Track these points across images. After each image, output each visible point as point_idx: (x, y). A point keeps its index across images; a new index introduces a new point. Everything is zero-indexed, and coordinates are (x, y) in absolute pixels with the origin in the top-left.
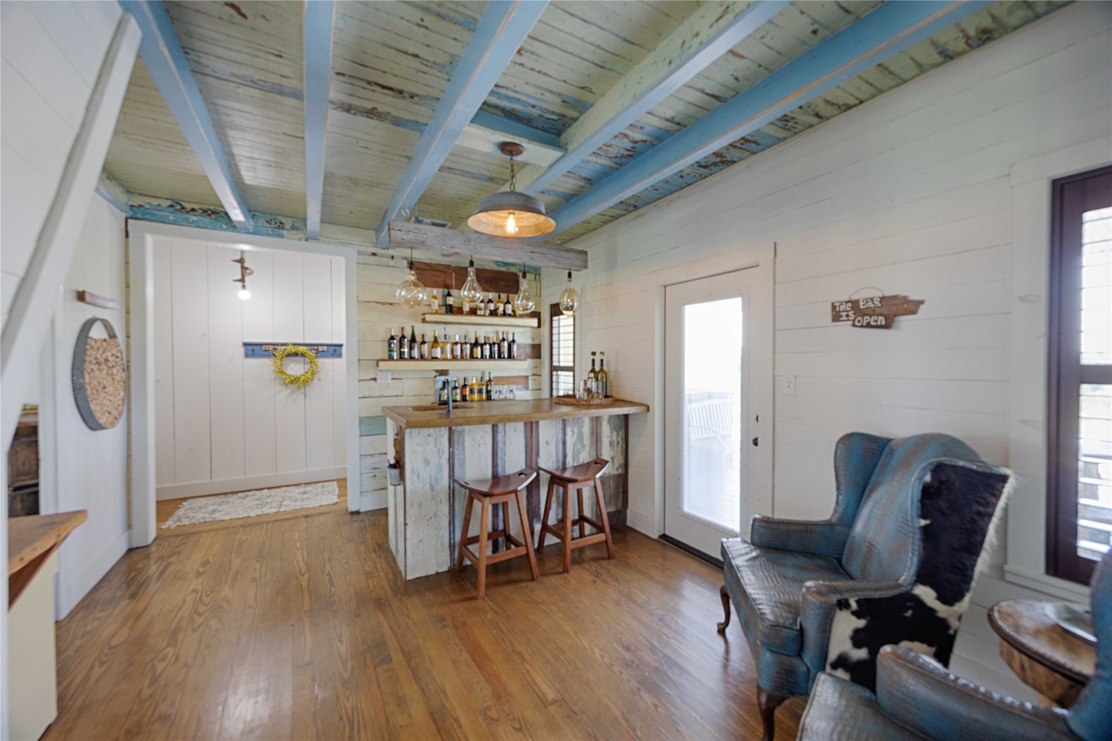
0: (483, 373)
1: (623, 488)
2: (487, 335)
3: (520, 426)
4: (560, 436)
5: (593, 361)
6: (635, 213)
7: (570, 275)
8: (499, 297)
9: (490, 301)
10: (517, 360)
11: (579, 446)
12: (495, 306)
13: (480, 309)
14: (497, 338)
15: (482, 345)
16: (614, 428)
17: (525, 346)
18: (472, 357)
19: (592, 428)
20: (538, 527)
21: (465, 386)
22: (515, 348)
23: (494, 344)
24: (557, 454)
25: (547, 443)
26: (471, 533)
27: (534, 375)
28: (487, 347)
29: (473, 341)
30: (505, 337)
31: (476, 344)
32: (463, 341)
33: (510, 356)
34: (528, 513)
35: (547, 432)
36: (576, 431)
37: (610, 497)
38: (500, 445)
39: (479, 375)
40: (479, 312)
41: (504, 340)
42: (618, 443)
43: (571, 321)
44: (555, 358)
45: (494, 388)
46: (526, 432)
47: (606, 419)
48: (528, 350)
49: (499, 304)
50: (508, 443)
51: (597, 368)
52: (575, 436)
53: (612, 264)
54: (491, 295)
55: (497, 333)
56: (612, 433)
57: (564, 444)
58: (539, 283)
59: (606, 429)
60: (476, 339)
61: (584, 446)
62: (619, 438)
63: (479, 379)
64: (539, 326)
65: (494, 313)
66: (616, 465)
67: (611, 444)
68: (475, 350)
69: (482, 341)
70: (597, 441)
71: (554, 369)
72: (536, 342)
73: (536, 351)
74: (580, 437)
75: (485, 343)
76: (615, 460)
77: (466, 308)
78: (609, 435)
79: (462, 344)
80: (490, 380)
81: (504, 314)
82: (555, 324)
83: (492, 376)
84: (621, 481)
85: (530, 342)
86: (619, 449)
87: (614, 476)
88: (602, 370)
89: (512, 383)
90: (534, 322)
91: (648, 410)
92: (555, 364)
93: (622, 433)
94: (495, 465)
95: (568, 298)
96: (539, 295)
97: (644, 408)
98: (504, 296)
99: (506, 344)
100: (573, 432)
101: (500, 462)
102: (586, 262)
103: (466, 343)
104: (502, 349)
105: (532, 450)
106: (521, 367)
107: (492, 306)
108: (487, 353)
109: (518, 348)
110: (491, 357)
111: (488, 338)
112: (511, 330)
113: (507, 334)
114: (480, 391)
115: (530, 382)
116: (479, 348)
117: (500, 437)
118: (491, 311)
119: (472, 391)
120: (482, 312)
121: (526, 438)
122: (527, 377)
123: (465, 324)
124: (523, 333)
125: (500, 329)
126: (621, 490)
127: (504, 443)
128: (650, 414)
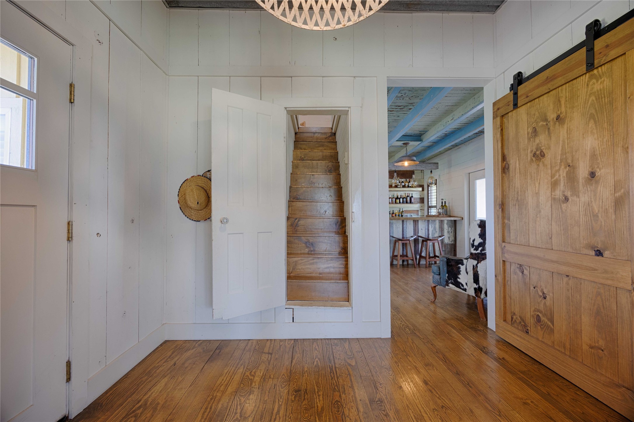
0: (400, 209)
1: (454, 249)
2: (401, 195)
3: (412, 222)
4: (427, 227)
5: (442, 202)
6: (457, 147)
7: (431, 172)
8: (406, 181)
9: (403, 182)
10: (413, 204)
11: (434, 231)
12: (405, 184)
13: (399, 185)
14: (406, 195)
15: (399, 199)
16: (449, 226)
17: (417, 198)
18: (396, 203)
19: (440, 226)
20: (418, 257)
21: (393, 213)
22: (413, 199)
23: (404, 198)
24: (425, 234)
25: (422, 229)
26: (395, 254)
27: (421, 210)
28: (402, 199)
29: (396, 197)
30: (409, 195)
31: (397, 198)
32: (392, 197)
33: (411, 202)
34: (414, 251)
35: (422, 226)
36: (433, 226)
37: (448, 251)
38: (405, 228)
39: (398, 210)
40: (398, 186)
41: (408, 196)
42: (451, 232)
43: (435, 188)
44: (430, 203)
45: (404, 214)
46: (414, 225)
47: (446, 222)
48: (418, 200)
49: (406, 183)
50: (407, 228)
51: (444, 204)
52: (433, 228)
53: (450, 166)
54: (403, 180)
55: (406, 194)
56: (448, 228)
57: (428, 230)
58: (423, 173)
59: (446, 226)
60: (397, 196)
61: (436, 232)
62: (452, 230)
63: (398, 211)
64: (423, 190)
65: (404, 187)
66: (451, 240)
67: (448, 232)
68: (397, 200)
69: (399, 197)
70: (442, 231)
71: (429, 207)
72: (422, 197)
73: (422, 200)
74: (435, 228)
75: (401, 198)
76: (450, 238)
77: (393, 185)
78: (447, 229)
79: (392, 198)
80: (403, 211)
81: (408, 187)
82: (429, 189)
83: (403, 210)
84: (453, 246)
85: (419, 197)
86: (452, 234)
87: (450, 244)
88: (445, 205)
89: (411, 213)
90: (420, 189)
91: (463, 219)
92: (430, 205)
93: (453, 229)
94: (403, 234)
95: (431, 180)
96: (423, 178)
97: (461, 219)
98: (408, 180)
99: (409, 198)
100: (432, 227)
101: (405, 234)
102: (438, 166)
103: (394, 198)
104: (407, 200)
105: (416, 231)
106: (416, 206)
107: (403, 184)
108: (401, 201)
109: (414, 199)
110: (403, 203)
111: (402, 196)
112: (411, 192)
113: (410, 194)
114: (399, 215)
115: (419, 212)
116: (398, 200)
117: (405, 226)
118: (403, 186)
119: (396, 215)
120: (400, 187)
121: (414, 227)
122: (418, 211)
123: (393, 191)
124: (416, 193)
125: (407, 192)
126: (453, 250)
127: (406, 228)
128: (463, 220)
